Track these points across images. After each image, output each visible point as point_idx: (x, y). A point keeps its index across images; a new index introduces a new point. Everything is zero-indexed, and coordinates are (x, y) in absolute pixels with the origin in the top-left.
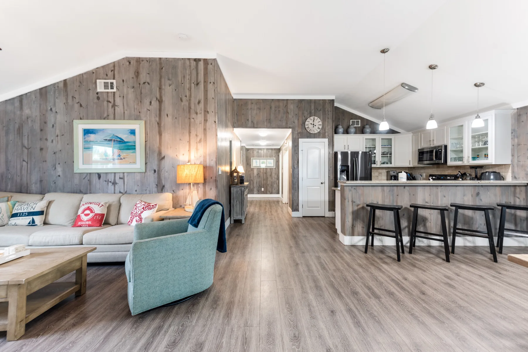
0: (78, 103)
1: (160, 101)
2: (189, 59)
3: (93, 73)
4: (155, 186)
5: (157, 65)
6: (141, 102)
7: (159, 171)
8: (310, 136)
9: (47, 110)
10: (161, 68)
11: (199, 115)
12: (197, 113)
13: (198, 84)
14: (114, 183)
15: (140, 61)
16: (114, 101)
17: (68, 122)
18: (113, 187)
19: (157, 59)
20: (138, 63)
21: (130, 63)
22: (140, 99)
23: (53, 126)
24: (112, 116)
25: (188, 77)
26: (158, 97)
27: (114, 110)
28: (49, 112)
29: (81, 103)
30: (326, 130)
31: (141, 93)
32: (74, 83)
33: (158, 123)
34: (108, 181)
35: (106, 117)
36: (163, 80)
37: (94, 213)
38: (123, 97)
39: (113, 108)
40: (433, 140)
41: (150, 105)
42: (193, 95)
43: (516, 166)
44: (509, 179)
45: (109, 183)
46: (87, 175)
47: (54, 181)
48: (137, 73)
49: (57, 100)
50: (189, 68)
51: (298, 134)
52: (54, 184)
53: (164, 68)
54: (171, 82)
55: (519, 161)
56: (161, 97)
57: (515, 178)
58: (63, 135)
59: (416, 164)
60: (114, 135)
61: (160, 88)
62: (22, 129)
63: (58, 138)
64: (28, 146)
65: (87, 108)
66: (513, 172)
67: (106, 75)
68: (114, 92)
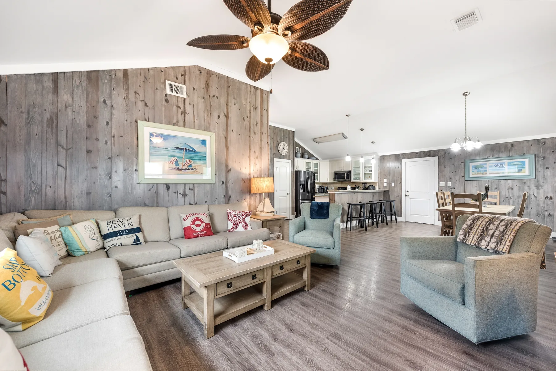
0: (142, 101)
1: (227, 117)
2: (250, 85)
3: (162, 71)
4: (223, 196)
5: (225, 82)
6: (210, 114)
7: (226, 182)
8: (281, 156)
9: (98, 102)
10: (228, 86)
11: (256, 135)
12: (255, 133)
13: (256, 108)
14: (184, 195)
15: (210, 74)
16: (184, 107)
17: (128, 120)
18: (183, 198)
19: (225, 77)
20: (209, 75)
21: (201, 72)
22: (209, 111)
23: (107, 123)
24: (181, 123)
25: (249, 100)
26: (226, 113)
27: (184, 117)
28: (102, 105)
29: (146, 102)
30: (290, 154)
31: (211, 106)
32: (137, 76)
33: (225, 137)
34: (178, 193)
35: (175, 123)
36: (229, 98)
37: (204, 223)
38: (194, 105)
39: (183, 115)
40: (343, 167)
41: (219, 118)
42: (252, 117)
43: (379, 183)
44: (377, 189)
45: (179, 195)
46: (154, 185)
47: (108, 194)
48: (208, 84)
49: (113, 92)
50: (250, 92)
51: (273, 154)
52: (109, 197)
53: (230, 87)
54: (235, 101)
55: (381, 181)
56: (228, 113)
57: (379, 188)
58: (122, 136)
59: (332, 181)
60: (185, 144)
61: (227, 105)
62: (57, 119)
63: (114, 139)
64: (67, 146)
65: (154, 108)
66: (378, 186)
67: (176, 78)
68: (184, 98)
